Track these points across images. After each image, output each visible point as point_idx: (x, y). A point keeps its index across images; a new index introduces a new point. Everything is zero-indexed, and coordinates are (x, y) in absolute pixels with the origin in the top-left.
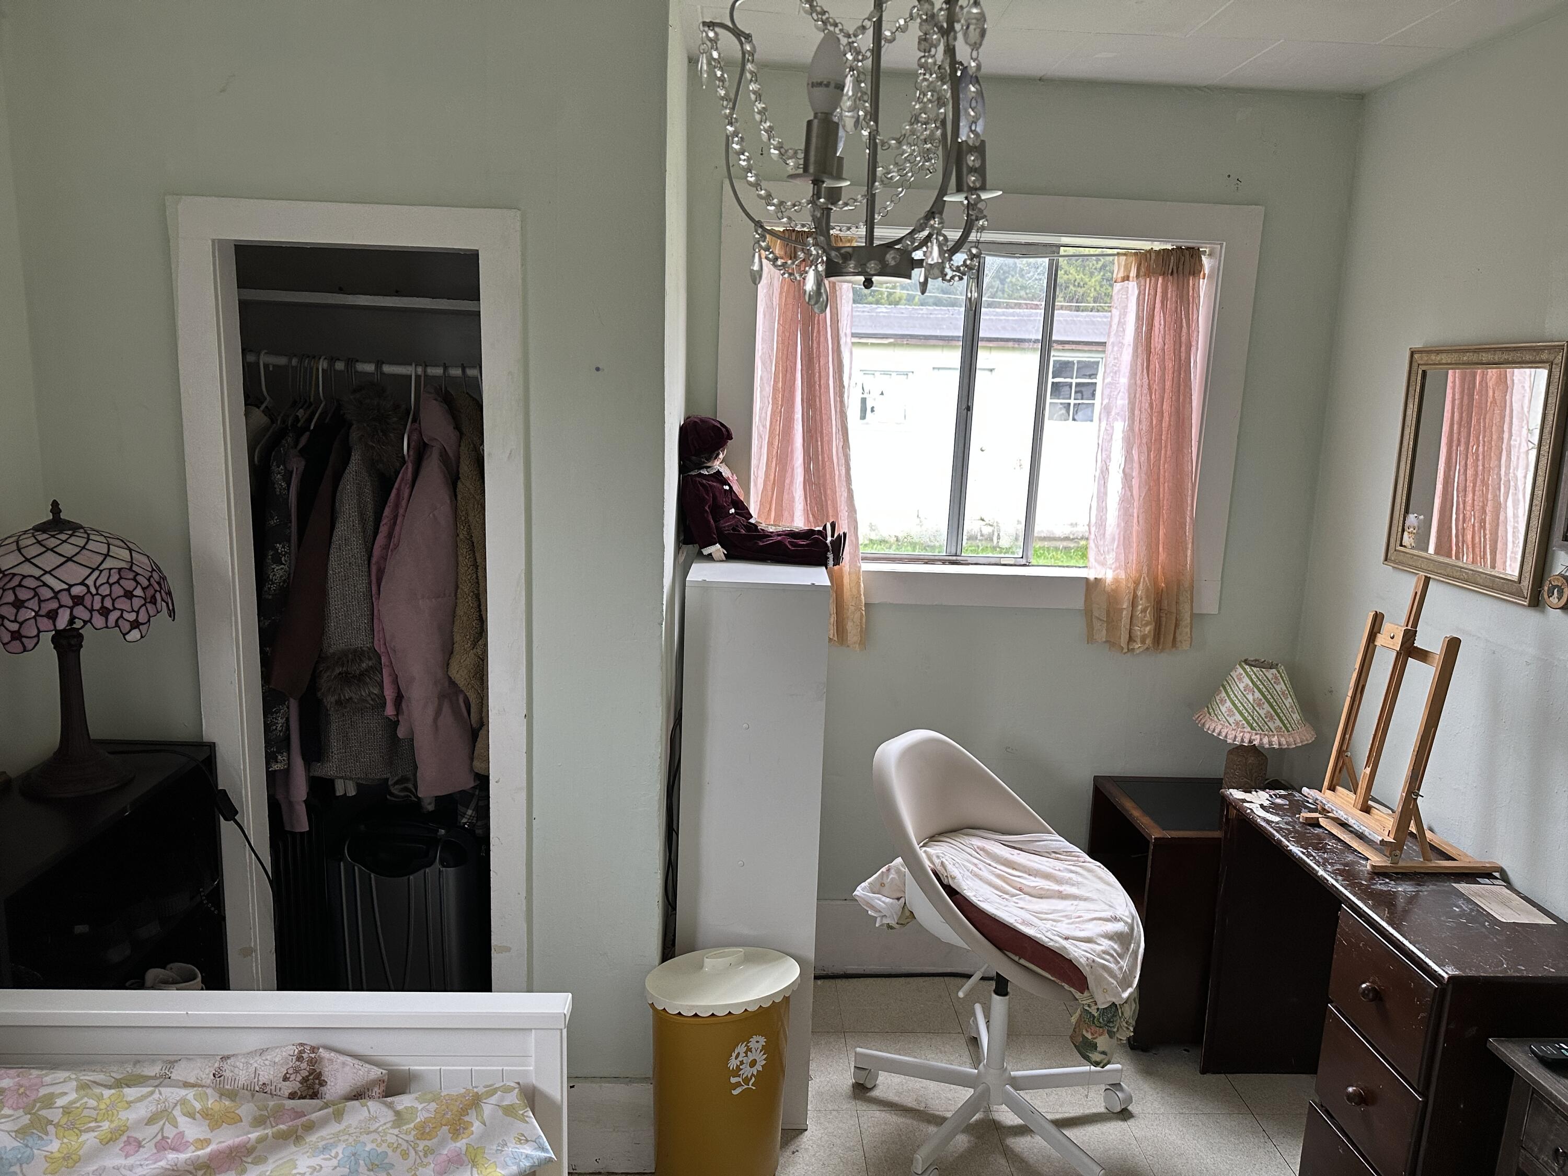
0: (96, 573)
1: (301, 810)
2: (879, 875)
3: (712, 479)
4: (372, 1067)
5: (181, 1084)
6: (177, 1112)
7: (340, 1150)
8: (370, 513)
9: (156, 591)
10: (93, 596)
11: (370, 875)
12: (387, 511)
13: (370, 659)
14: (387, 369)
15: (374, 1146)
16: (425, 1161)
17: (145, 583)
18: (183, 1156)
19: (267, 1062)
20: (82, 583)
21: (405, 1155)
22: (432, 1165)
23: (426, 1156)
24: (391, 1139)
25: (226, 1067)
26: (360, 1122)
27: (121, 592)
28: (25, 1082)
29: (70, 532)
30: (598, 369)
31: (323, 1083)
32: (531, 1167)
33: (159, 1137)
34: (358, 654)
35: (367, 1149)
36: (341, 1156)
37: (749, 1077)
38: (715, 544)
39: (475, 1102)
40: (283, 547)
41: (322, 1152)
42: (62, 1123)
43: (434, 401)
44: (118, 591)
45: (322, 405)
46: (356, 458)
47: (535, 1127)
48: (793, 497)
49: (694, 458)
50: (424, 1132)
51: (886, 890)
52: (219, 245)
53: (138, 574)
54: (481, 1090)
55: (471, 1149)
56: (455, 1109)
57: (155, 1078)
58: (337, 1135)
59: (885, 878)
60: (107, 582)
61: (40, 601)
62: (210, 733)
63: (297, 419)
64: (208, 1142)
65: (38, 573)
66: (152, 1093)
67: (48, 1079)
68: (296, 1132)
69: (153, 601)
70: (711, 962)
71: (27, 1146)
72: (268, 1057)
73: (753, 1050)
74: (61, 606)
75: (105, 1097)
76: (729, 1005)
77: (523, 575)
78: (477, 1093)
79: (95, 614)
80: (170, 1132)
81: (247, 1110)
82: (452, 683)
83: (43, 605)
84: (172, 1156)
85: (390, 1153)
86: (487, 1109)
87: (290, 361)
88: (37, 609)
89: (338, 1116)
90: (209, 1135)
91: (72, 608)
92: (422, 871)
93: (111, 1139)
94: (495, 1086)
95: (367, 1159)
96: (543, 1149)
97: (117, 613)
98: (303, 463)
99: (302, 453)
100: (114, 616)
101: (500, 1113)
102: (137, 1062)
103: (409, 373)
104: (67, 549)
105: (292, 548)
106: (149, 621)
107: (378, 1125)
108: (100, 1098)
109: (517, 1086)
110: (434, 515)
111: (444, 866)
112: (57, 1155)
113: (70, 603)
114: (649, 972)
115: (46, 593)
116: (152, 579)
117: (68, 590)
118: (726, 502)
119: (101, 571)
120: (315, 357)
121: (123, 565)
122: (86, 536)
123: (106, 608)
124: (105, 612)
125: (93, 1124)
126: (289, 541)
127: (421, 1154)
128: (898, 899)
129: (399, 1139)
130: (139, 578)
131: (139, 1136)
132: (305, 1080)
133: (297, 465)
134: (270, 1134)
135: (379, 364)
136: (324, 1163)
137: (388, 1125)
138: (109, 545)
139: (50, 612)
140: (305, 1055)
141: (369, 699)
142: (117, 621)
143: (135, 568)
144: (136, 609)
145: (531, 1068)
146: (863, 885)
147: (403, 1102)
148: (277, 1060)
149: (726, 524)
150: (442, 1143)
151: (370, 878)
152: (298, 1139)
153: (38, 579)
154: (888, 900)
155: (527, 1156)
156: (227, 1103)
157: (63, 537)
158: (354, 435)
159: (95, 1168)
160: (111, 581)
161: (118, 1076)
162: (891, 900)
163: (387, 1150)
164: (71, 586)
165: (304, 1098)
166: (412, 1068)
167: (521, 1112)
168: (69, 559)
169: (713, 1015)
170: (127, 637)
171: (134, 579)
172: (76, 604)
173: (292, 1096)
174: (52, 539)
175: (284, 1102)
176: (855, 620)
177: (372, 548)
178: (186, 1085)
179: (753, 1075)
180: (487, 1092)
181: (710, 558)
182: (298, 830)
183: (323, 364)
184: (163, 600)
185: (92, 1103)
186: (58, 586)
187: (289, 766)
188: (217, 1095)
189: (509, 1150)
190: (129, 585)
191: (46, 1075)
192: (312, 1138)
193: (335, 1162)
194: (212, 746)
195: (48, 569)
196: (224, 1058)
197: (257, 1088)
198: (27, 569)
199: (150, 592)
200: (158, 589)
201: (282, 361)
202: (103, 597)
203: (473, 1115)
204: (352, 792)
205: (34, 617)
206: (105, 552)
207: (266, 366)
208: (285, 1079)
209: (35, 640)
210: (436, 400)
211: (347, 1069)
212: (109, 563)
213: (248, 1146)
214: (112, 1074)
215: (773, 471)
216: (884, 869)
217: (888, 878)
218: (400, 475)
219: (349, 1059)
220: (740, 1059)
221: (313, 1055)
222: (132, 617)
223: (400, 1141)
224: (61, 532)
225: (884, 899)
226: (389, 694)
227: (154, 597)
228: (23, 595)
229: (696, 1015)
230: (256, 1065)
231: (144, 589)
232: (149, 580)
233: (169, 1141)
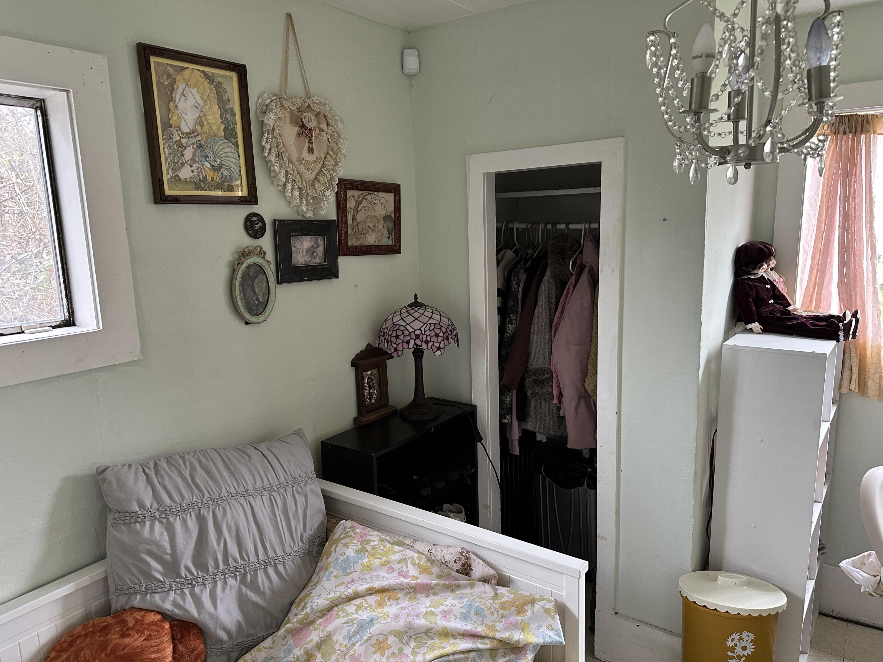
0: (425, 325)
1: (516, 444)
2: (861, 557)
3: (757, 281)
4: (491, 569)
5: (416, 551)
6: (409, 562)
7: (465, 601)
8: (553, 300)
9: (449, 334)
10: (423, 335)
11: (553, 484)
12: (562, 299)
13: (548, 374)
14: (571, 226)
15: (479, 604)
16: (501, 620)
17: (444, 330)
18: (406, 581)
19: (449, 552)
20: (420, 329)
21: (492, 613)
22: (503, 623)
23: (502, 617)
24: (488, 604)
25: (433, 549)
26: (480, 592)
27: (434, 334)
28: (364, 532)
29: (419, 307)
30: (664, 220)
31: (471, 570)
32: (550, 643)
33: (401, 570)
34: (543, 371)
35: (477, 605)
36: (465, 603)
37: (741, 655)
38: (754, 322)
39: (532, 601)
40: (514, 316)
41: (458, 599)
42: (370, 552)
43: (590, 242)
44: (433, 333)
45: (541, 247)
46: (548, 272)
47: (558, 624)
48: (831, 293)
49: (744, 268)
50: (503, 606)
51: (865, 568)
52: (487, 175)
53: (442, 326)
54: (537, 597)
55: (523, 623)
56: (521, 601)
57: (408, 545)
58: (467, 594)
59: (866, 559)
60: (429, 330)
61: (404, 336)
62: (475, 402)
63: (527, 254)
64: (417, 578)
65: (405, 324)
66: (403, 550)
67: (371, 533)
68: (452, 587)
69: (447, 339)
70: (722, 578)
71: (357, 557)
72: (450, 550)
73: (745, 640)
74: (411, 339)
75: (387, 547)
76: (727, 607)
77: (617, 336)
78: (535, 597)
79: (423, 342)
80: (405, 569)
81: (435, 570)
82: (586, 391)
83: (405, 337)
84: (402, 579)
85: (486, 610)
86: (537, 607)
87: (527, 226)
88: (403, 339)
89: (472, 586)
90: (419, 576)
91: (415, 340)
92: (578, 488)
93: (384, 565)
94: (544, 597)
95: (475, 609)
96: (559, 636)
97: (431, 343)
98: (526, 276)
99: (526, 271)
100: (430, 344)
101: (542, 610)
102: (405, 537)
103: (581, 228)
104: (417, 315)
105: (518, 317)
106: (445, 347)
107: (485, 596)
108: (385, 546)
109: (554, 600)
110: (582, 302)
111: (588, 488)
112: (365, 564)
113: (415, 338)
114: (684, 574)
115: (407, 333)
116: (448, 329)
117: (414, 332)
118: (767, 296)
119: (427, 325)
120: (538, 223)
121: (437, 322)
122: (424, 309)
123: (428, 341)
124: (427, 342)
125: (380, 556)
126: (517, 314)
127: (500, 616)
128: (875, 576)
129: (491, 606)
130: (442, 328)
131: (394, 567)
132: (463, 565)
133: (523, 277)
134: (441, 583)
135: (568, 224)
136: (457, 604)
137: (489, 598)
138: (432, 313)
139: (407, 341)
140: (464, 554)
141: (546, 394)
142: (431, 346)
143: (441, 324)
144: (439, 342)
145: (564, 594)
146: (848, 560)
147: (502, 590)
148: (453, 552)
149: (764, 310)
150: (511, 615)
151: (553, 486)
152: (453, 591)
153: (404, 327)
154: (865, 575)
155: (550, 637)
156: (428, 564)
157: (416, 309)
158: (549, 261)
159: (376, 574)
160: (431, 329)
161: (395, 540)
162: (868, 576)
163: (485, 608)
164: (415, 330)
165: (463, 574)
166: (511, 576)
167: (553, 614)
168: (416, 319)
169: (716, 609)
170: (435, 353)
171: (440, 329)
172: (416, 338)
173: (458, 571)
174: (413, 310)
175: (452, 572)
176: (874, 379)
177: (554, 318)
178: (418, 552)
179: (744, 655)
180: (539, 598)
181: (751, 331)
182: (514, 454)
183: (542, 226)
184: (452, 338)
185: (382, 548)
186: (411, 330)
187: (511, 421)
188: (426, 560)
189: (541, 630)
190: (438, 331)
191: (371, 531)
192: (458, 592)
193: (461, 605)
194: (475, 407)
195: (408, 323)
196: (435, 545)
197: (444, 563)
198: (402, 323)
199: (446, 334)
200: (450, 333)
201: (524, 226)
202: (427, 336)
203: (529, 606)
204: (544, 440)
205: (402, 343)
206: (430, 316)
207: (517, 229)
208: (455, 562)
209: (402, 352)
210: (591, 241)
211: (480, 566)
212: (431, 321)
213: (431, 585)
214: (393, 538)
215: (815, 275)
216: (866, 554)
217: (868, 560)
218: (569, 282)
219: (481, 561)
220: (735, 642)
221: (467, 555)
222: (437, 345)
223: (492, 606)
224: (416, 307)
225: (862, 573)
226: (555, 392)
227: (448, 337)
228: (399, 333)
229: (705, 606)
230: (444, 552)
231: (443, 333)
232: (446, 329)
233: (404, 573)
